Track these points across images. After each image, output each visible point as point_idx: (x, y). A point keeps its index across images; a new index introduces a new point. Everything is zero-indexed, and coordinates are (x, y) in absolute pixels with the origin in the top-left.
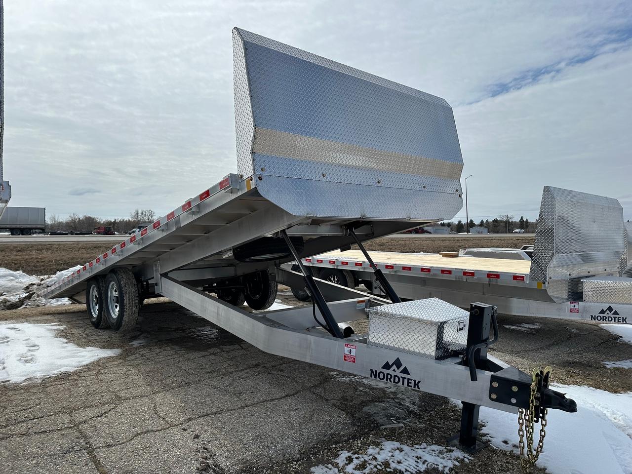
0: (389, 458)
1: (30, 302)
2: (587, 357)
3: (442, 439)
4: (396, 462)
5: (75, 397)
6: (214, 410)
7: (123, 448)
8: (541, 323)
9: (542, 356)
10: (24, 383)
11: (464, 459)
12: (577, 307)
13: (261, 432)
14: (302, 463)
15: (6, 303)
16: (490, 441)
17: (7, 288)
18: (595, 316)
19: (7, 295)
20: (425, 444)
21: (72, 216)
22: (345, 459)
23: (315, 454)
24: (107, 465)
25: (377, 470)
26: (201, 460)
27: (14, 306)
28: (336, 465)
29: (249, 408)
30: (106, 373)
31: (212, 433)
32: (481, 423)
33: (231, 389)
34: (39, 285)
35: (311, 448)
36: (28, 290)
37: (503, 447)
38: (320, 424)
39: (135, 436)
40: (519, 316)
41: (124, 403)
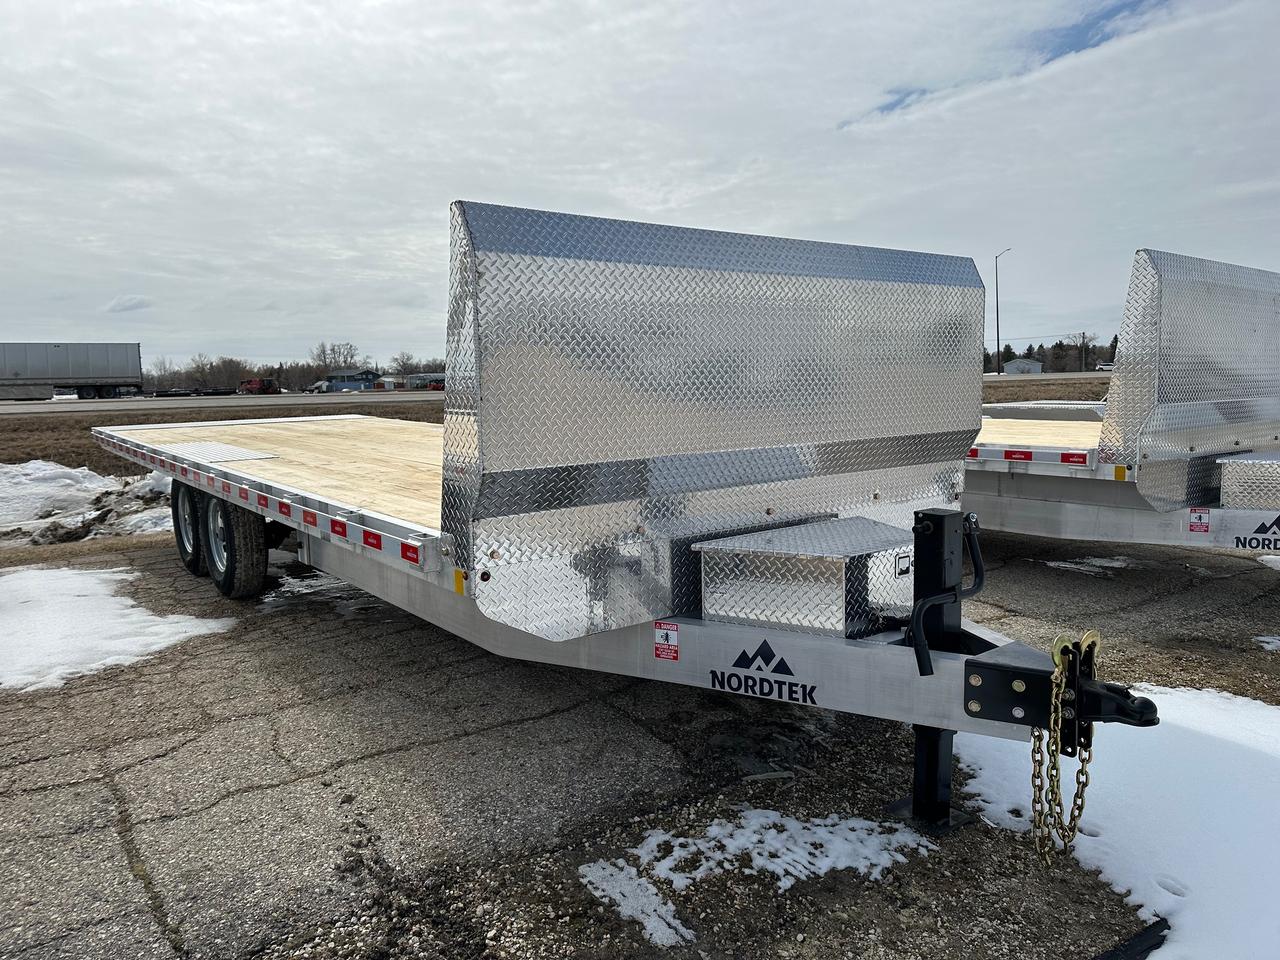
0: (751, 847)
1: (103, 529)
2: (1222, 627)
3: (874, 806)
4: (766, 854)
5: (122, 717)
6: (396, 744)
7: (193, 822)
8: (1129, 555)
9: (1122, 626)
10: (27, 690)
11: (917, 849)
12: (1205, 519)
13: (485, 788)
14: (563, 855)
15: (56, 529)
16: (980, 810)
17: (59, 500)
18: (1245, 539)
19: (60, 516)
20: (835, 817)
21: (197, 357)
22: (655, 848)
23: (594, 836)
24: (153, 859)
25: (721, 871)
26: (348, 848)
27: (73, 536)
28: (634, 861)
29: (470, 738)
30: (193, 667)
31: (382, 791)
32: (966, 770)
33: (441, 699)
34: (121, 494)
35: (586, 823)
36: (100, 505)
37: (1010, 822)
38: (614, 772)
39: (224, 797)
40: (1083, 541)
41: (216, 729)
